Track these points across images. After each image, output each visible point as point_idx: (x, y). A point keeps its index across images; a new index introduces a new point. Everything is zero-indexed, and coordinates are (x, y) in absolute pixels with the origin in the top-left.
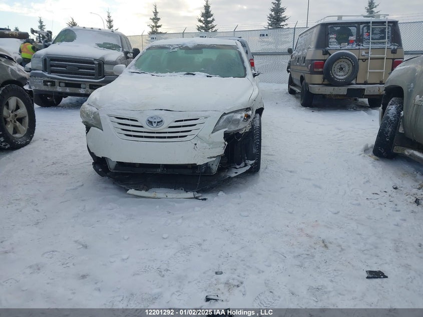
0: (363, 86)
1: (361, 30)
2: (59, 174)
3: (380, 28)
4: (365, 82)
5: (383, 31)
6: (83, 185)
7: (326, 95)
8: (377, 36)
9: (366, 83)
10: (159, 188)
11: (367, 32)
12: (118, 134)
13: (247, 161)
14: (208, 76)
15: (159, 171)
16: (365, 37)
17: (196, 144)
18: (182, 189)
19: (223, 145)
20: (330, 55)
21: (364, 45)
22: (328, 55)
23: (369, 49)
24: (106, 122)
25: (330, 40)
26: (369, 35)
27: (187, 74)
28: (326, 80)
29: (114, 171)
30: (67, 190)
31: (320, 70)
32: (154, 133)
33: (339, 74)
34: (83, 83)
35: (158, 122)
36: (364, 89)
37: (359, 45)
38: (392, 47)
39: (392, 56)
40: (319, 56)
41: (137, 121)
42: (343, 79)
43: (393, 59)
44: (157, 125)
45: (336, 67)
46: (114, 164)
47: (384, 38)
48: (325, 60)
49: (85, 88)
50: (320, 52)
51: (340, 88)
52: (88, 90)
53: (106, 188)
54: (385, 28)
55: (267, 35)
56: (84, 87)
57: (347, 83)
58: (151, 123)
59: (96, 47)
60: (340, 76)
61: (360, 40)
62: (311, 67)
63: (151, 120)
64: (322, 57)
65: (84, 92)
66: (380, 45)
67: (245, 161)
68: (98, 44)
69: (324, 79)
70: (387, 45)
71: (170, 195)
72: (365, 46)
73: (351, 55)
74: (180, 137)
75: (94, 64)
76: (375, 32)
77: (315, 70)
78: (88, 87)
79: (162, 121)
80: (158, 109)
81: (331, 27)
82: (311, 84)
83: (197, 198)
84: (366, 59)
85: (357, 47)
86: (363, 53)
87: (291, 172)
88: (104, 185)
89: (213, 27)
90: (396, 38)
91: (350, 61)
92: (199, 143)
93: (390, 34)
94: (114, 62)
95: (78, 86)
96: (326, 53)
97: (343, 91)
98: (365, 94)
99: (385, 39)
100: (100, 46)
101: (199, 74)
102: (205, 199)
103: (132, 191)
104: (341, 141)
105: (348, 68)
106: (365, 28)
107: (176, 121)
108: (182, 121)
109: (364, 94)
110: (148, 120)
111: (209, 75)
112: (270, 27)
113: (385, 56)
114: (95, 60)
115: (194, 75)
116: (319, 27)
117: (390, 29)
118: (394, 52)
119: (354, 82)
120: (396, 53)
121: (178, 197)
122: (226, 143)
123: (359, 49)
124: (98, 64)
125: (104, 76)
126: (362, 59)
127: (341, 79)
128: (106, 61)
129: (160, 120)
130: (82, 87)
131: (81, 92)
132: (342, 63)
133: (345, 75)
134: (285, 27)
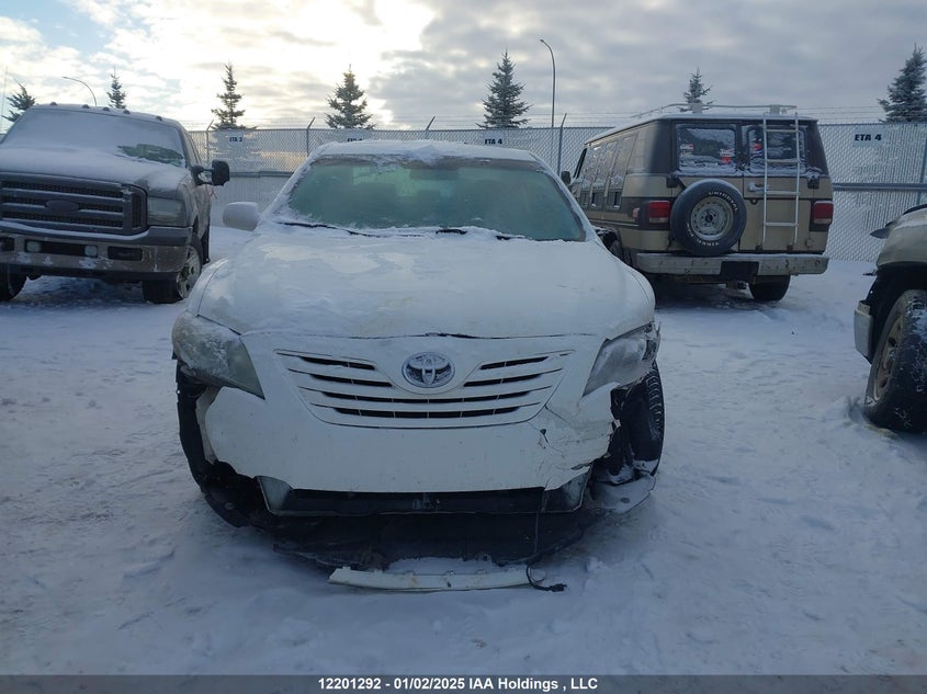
0: (754, 257)
1: (744, 137)
2: (84, 517)
3: (781, 133)
4: (757, 247)
5: (789, 141)
6: (172, 555)
7: (673, 275)
8: (778, 151)
9: (758, 250)
10: (421, 557)
11: (757, 142)
12: (314, 408)
13: (635, 462)
14: (499, 238)
15: (419, 506)
16: (754, 151)
17: (544, 432)
18: (485, 559)
19: (610, 431)
20: (684, 188)
21: (752, 169)
22: (678, 189)
23: (763, 178)
24: (270, 370)
25: (682, 156)
26: (762, 148)
27: (445, 231)
28: (674, 243)
29: (282, 513)
30: (127, 576)
31: (662, 220)
32: (424, 401)
33: (704, 229)
34: (91, 243)
35: (438, 372)
36: (757, 263)
37: (742, 169)
38: (810, 175)
39: (810, 194)
40: (659, 188)
41: (371, 368)
42: (715, 241)
43: (813, 200)
44: (436, 379)
45: (698, 214)
46: (283, 492)
47: (791, 155)
48: (672, 200)
49: (96, 257)
50: (661, 180)
51: (707, 260)
52: (103, 263)
53: (247, 561)
54: (795, 134)
55: (500, 142)
56: (94, 254)
57: (722, 249)
58: (416, 373)
59: (120, 153)
60: (708, 235)
61: (742, 158)
62: (640, 212)
63: (417, 366)
64: (668, 193)
65: (93, 267)
66: (784, 170)
67: (630, 464)
68: (124, 147)
69: (671, 239)
70: (799, 171)
71: (458, 581)
72: (755, 171)
73: (730, 188)
74: (499, 411)
75: (121, 195)
76: (772, 141)
77: (652, 220)
78: (105, 252)
79: (448, 367)
80: (433, 334)
81: (681, 128)
82: (641, 252)
83: (536, 586)
84: (757, 199)
85: (739, 173)
86: (752, 186)
87: (723, 481)
88: (240, 551)
89: (365, 120)
90: (815, 156)
91: (729, 202)
92: (551, 427)
93: (803, 146)
94: (173, 191)
95: (78, 250)
96: (675, 183)
97: (713, 266)
98: (759, 273)
99: (794, 156)
100: (129, 151)
101: (476, 232)
102: (559, 588)
103: (343, 574)
104: (768, 388)
105: (723, 217)
106: (752, 133)
107: (484, 368)
108: (500, 365)
109: (755, 275)
110: (409, 367)
111: (501, 234)
112: (490, 126)
113: (797, 193)
114: (124, 185)
115: (463, 233)
116: (653, 126)
117: (802, 137)
118: (813, 184)
119: (735, 248)
120: (817, 188)
121: (481, 586)
122: (618, 424)
123: (743, 176)
124: (133, 195)
125: (147, 228)
126: (751, 199)
127: (711, 242)
128: (154, 190)
129: (443, 365)
130: (87, 253)
131: (87, 267)
132: (711, 206)
133: (718, 232)
134: (522, 126)
